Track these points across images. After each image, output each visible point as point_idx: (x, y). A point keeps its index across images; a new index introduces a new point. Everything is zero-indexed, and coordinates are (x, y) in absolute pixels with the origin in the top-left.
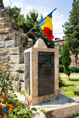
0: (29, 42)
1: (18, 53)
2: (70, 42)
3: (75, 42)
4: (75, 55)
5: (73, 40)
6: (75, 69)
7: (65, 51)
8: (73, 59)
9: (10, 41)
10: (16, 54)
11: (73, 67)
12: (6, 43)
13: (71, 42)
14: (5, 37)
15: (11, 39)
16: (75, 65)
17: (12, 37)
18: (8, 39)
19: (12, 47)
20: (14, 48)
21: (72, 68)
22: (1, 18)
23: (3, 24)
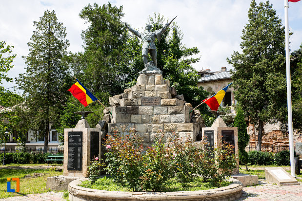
0: (196, 115)
1: (192, 130)
2: (245, 97)
3: (255, 97)
4: (257, 126)
5: (252, 93)
6: (258, 156)
7: (239, 123)
8: (254, 133)
9: (178, 115)
10: (190, 131)
11: (254, 152)
12: (172, 117)
13: (248, 97)
14: (171, 110)
15: (179, 113)
16: (258, 148)
17: (181, 111)
18: (175, 113)
19: (181, 122)
20: (185, 124)
21: (252, 156)
22: (162, 84)
23: (166, 92)
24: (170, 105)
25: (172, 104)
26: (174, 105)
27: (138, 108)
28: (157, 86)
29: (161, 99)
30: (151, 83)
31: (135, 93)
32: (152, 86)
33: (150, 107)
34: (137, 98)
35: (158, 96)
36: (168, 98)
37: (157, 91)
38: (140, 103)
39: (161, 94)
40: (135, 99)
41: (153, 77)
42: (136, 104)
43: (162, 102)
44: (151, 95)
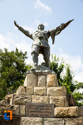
22: (56, 86)
23: (61, 98)
24: (69, 117)
25: (71, 114)
26: (74, 117)
27: (20, 119)
28: (48, 89)
29: (55, 106)
30: (40, 85)
31: (17, 97)
32: (42, 88)
33: (38, 119)
34: (19, 104)
35: (51, 102)
36: (64, 106)
37: (49, 95)
38: (23, 112)
39: (54, 100)
40: (16, 106)
41: (44, 77)
42: (17, 113)
43: (56, 111)
44: (40, 101)
